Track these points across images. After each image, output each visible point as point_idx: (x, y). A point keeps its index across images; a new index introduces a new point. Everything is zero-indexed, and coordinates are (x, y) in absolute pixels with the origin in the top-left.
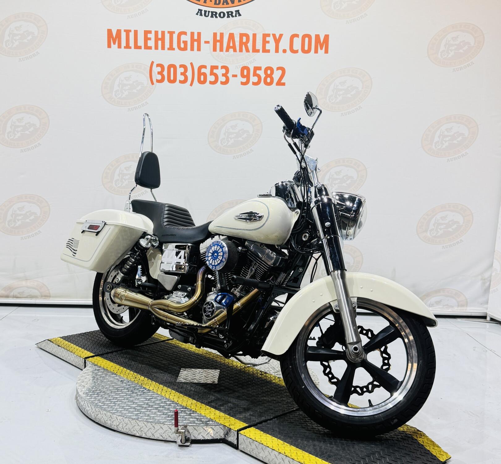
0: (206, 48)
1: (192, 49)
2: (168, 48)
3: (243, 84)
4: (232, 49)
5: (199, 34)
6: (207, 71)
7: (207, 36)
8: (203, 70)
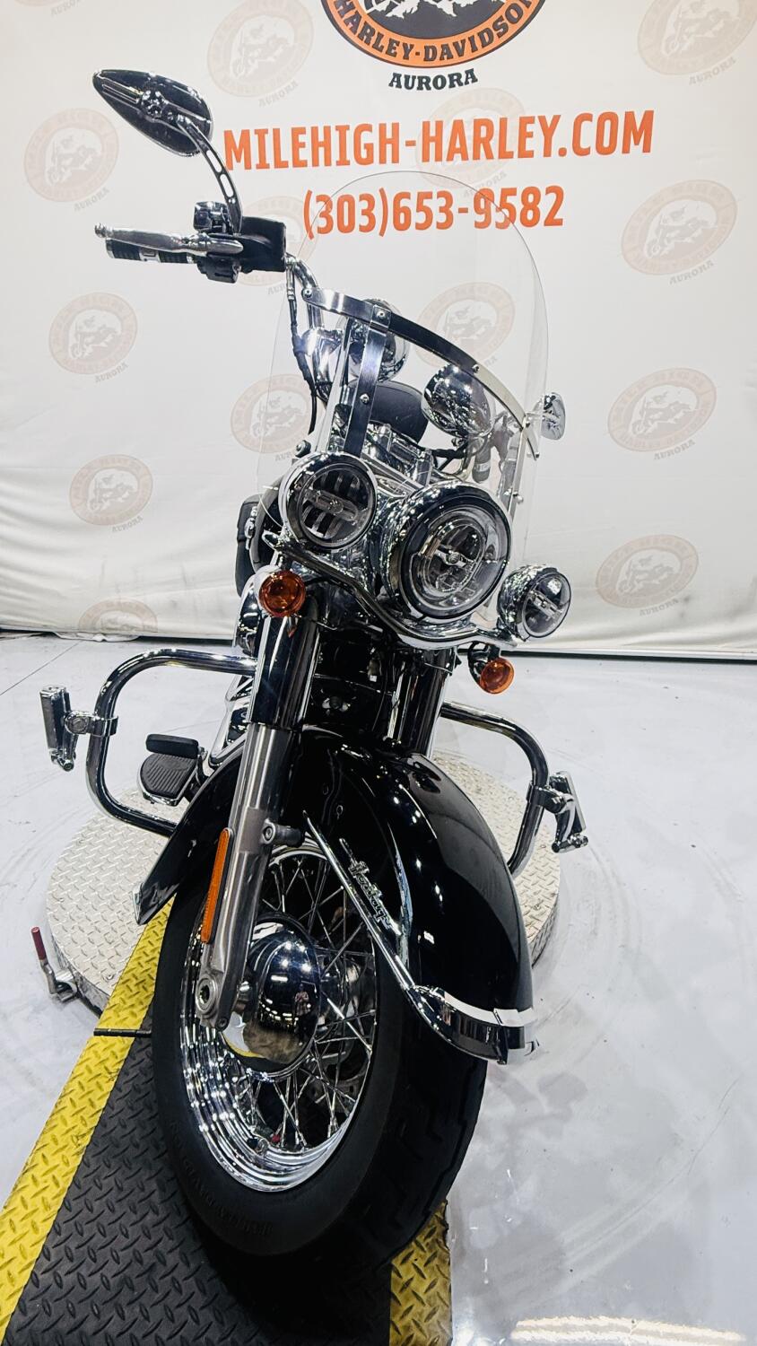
0: (409, 156)
1: (383, 161)
2: (337, 162)
3: (478, 225)
4: (460, 155)
5: (396, 127)
6: (411, 204)
7: (410, 131)
8: (404, 203)
